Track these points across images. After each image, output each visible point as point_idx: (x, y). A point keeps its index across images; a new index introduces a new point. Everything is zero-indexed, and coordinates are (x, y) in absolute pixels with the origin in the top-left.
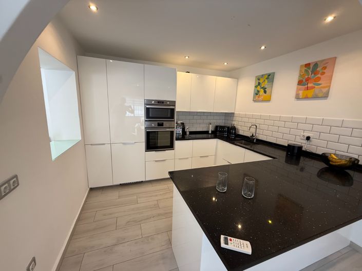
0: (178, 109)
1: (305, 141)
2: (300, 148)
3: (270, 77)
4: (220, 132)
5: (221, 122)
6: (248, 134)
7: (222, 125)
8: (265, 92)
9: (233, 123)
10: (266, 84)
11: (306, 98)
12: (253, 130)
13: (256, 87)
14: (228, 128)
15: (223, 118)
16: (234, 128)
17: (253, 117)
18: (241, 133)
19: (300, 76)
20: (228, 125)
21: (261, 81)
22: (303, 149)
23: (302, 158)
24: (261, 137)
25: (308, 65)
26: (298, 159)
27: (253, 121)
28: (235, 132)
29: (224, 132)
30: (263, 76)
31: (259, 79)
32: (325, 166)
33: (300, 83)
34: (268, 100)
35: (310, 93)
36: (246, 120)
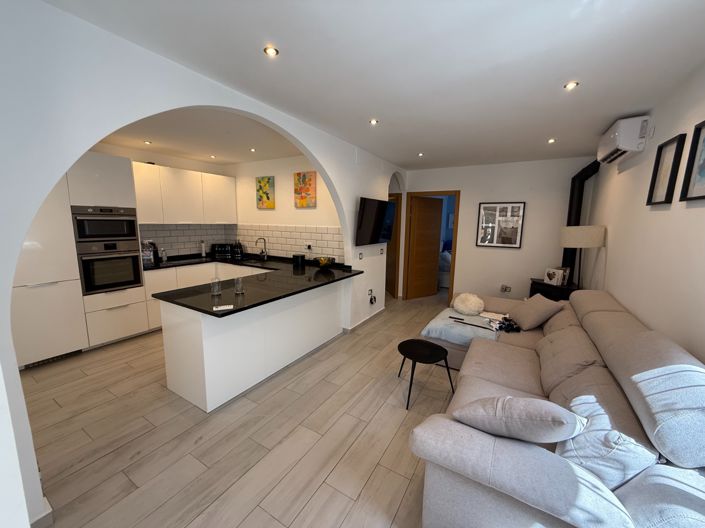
0: (141, 220)
1: (308, 251)
2: (303, 257)
3: (271, 181)
4: (220, 252)
5: (220, 239)
6: (257, 252)
7: (223, 242)
8: (268, 198)
9: (238, 238)
10: (267, 188)
11: (302, 207)
12: (261, 245)
13: (258, 191)
14: (231, 245)
15: (223, 232)
16: (239, 246)
17: (260, 228)
18: (250, 251)
19: (296, 185)
20: (231, 242)
21: (262, 185)
22: (306, 258)
23: (307, 268)
24: (273, 253)
25: (299, 174)
26: (303, 269)
27: (261, 234)
28: (242, 251)
29: (227, 252)
30: (263, 178)
31: (260, 182)
32: (317, 269)
33: (296, 191)
34: (273, 208)
35: (304, 202)
36: (253, 233)
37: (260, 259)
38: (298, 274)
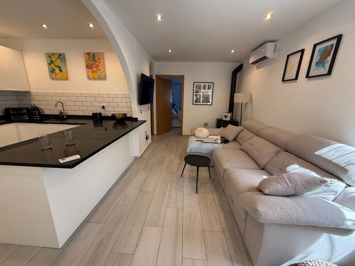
1: (102, 110)
2: (100, 114)
3: (61, 57)
5: (13, 103)
6: (57, 113)
7: (17, 106)
8: (61, 71)
9: (33, 103)
10: (58, 62)
11: (94, 79)
12: (60, 108)
13: (49, 64)
14: (27, 109)
15: (15, 98)
16: (37, 109)
17: (55, 95)
18: (47, 112)
19: (86, 61)
20: (27, 106)
21: (53, 59)
22: (103, 115)
23: (103, 121)
24: (70, 113)
25: (89, 54)
26: (101, 122)
27: (58, 99)
28: (39, 114)
29: (24, 114)
30: (53, 54)
31: (50, 57)
33: (87, 66)
34: (67, 79)
35: (96, 75)
36: (49, 98)
37: (60, 118)
38: (98, 126)
